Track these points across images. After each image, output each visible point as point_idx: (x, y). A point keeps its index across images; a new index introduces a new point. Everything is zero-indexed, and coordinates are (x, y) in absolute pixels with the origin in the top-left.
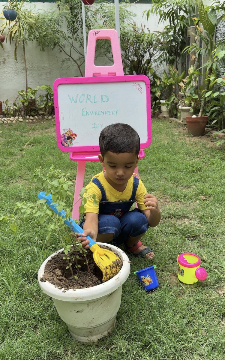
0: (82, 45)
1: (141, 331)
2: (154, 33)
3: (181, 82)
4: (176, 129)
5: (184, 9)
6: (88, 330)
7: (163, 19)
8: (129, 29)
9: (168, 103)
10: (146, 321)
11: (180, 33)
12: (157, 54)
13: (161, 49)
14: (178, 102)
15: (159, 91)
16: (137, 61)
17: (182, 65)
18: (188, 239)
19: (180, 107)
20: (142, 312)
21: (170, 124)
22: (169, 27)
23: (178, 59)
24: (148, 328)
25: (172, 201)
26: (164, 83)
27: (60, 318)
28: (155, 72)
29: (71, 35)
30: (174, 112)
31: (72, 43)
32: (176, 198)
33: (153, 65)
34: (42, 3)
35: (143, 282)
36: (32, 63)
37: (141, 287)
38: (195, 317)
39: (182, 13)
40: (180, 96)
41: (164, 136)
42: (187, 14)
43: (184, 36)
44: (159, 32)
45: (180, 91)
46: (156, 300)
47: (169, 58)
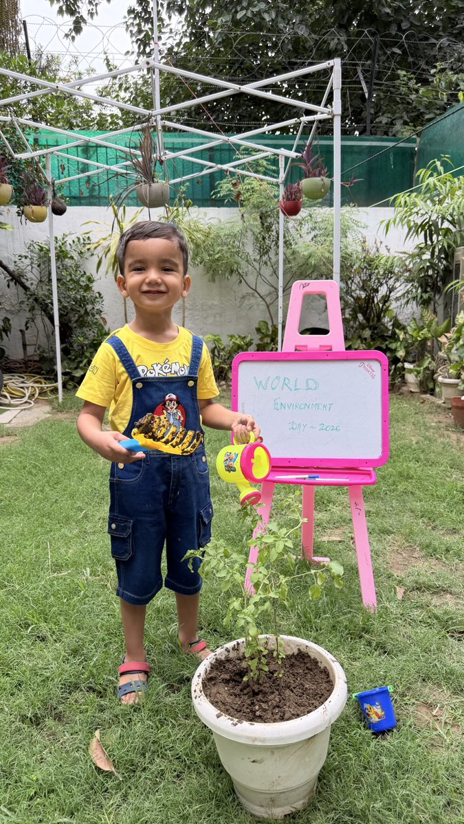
0: (275, 273)
1: (361, 810)
2: (396, 254)
3: (443, 336)
4: (432, 416)
5: (450, 219)
6: (268, 796)
7: (413, 233)
8: (354, 248)
9: (418, 369)
10: (370, 790)
11: (443, 256)
12: (401, 288)
13: (408, 280)
14: (437, 369)
15: (403, 350)
16: (365, 298)
17: (446, 306)
18: (452, 636)
19: (440, 379)
20: (364, 772)
21: (422, 405)
22: (423, 246)
23: (437, 297)
24: (373, 807)
25: (423, 557)
26: (412, 336)
27: (220, 765)
28: (396, 317)
29: (258, 257)
30: (428, 385)
31: (260, 269)
32: (430, 551)
33: (393, 305)
34: (217, 208)
35: (369, 715)
36: (194, 299)
37: (363, 723)
38: (460, 793)
39: (446, 225)
40: (441, 360)
41: (409, 428)
42: (455, 227)
43: (449, 260)
44: (404, 253)
45: (441, 351)
46: (389, 754)
47: (422, 297)
